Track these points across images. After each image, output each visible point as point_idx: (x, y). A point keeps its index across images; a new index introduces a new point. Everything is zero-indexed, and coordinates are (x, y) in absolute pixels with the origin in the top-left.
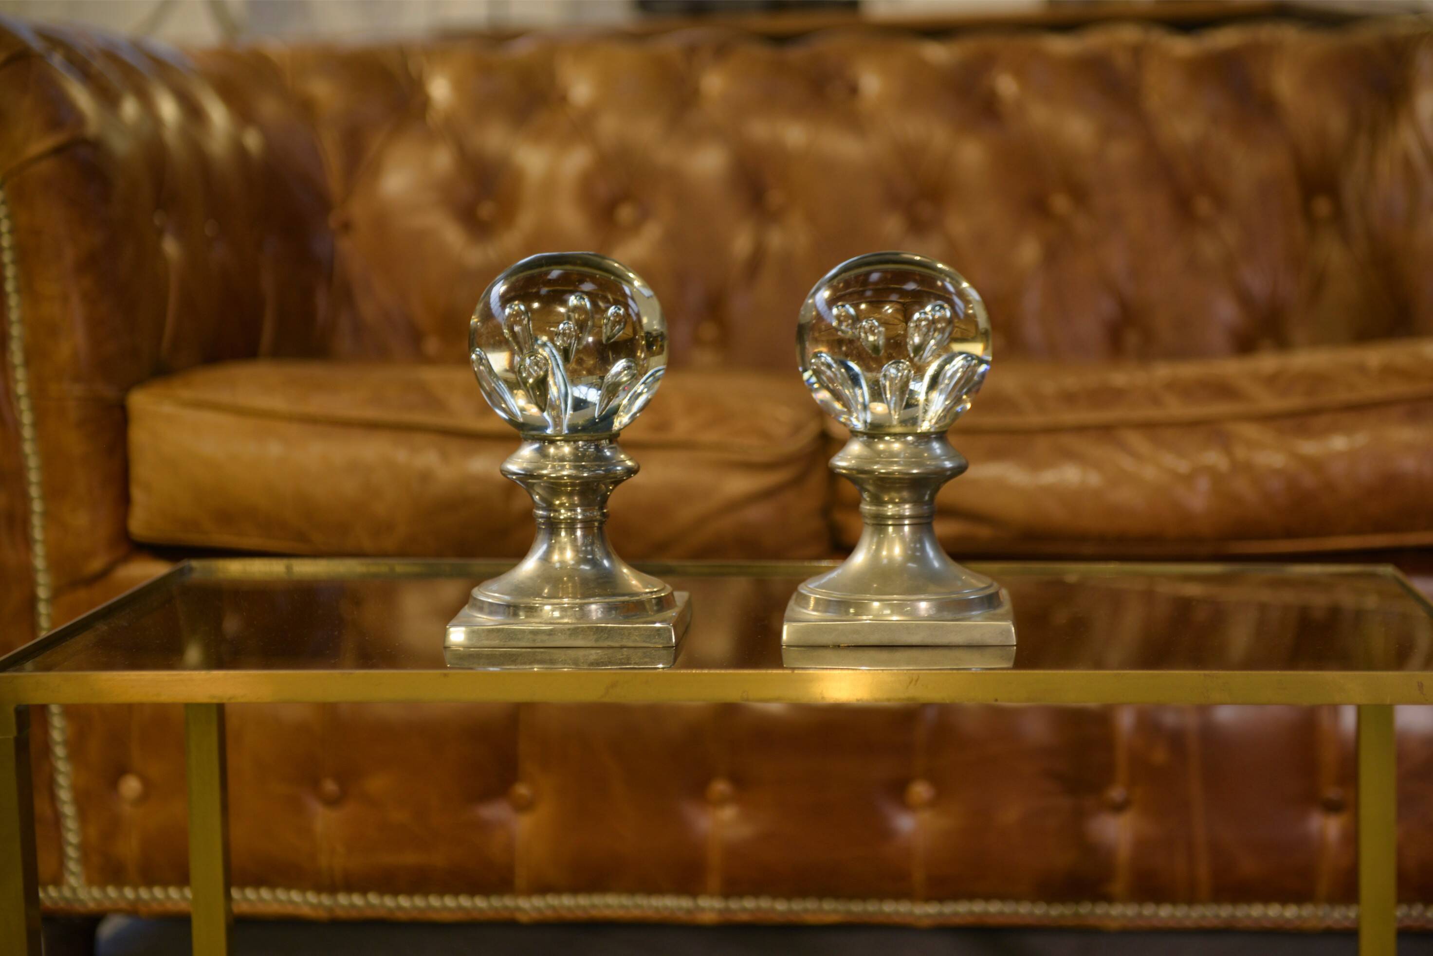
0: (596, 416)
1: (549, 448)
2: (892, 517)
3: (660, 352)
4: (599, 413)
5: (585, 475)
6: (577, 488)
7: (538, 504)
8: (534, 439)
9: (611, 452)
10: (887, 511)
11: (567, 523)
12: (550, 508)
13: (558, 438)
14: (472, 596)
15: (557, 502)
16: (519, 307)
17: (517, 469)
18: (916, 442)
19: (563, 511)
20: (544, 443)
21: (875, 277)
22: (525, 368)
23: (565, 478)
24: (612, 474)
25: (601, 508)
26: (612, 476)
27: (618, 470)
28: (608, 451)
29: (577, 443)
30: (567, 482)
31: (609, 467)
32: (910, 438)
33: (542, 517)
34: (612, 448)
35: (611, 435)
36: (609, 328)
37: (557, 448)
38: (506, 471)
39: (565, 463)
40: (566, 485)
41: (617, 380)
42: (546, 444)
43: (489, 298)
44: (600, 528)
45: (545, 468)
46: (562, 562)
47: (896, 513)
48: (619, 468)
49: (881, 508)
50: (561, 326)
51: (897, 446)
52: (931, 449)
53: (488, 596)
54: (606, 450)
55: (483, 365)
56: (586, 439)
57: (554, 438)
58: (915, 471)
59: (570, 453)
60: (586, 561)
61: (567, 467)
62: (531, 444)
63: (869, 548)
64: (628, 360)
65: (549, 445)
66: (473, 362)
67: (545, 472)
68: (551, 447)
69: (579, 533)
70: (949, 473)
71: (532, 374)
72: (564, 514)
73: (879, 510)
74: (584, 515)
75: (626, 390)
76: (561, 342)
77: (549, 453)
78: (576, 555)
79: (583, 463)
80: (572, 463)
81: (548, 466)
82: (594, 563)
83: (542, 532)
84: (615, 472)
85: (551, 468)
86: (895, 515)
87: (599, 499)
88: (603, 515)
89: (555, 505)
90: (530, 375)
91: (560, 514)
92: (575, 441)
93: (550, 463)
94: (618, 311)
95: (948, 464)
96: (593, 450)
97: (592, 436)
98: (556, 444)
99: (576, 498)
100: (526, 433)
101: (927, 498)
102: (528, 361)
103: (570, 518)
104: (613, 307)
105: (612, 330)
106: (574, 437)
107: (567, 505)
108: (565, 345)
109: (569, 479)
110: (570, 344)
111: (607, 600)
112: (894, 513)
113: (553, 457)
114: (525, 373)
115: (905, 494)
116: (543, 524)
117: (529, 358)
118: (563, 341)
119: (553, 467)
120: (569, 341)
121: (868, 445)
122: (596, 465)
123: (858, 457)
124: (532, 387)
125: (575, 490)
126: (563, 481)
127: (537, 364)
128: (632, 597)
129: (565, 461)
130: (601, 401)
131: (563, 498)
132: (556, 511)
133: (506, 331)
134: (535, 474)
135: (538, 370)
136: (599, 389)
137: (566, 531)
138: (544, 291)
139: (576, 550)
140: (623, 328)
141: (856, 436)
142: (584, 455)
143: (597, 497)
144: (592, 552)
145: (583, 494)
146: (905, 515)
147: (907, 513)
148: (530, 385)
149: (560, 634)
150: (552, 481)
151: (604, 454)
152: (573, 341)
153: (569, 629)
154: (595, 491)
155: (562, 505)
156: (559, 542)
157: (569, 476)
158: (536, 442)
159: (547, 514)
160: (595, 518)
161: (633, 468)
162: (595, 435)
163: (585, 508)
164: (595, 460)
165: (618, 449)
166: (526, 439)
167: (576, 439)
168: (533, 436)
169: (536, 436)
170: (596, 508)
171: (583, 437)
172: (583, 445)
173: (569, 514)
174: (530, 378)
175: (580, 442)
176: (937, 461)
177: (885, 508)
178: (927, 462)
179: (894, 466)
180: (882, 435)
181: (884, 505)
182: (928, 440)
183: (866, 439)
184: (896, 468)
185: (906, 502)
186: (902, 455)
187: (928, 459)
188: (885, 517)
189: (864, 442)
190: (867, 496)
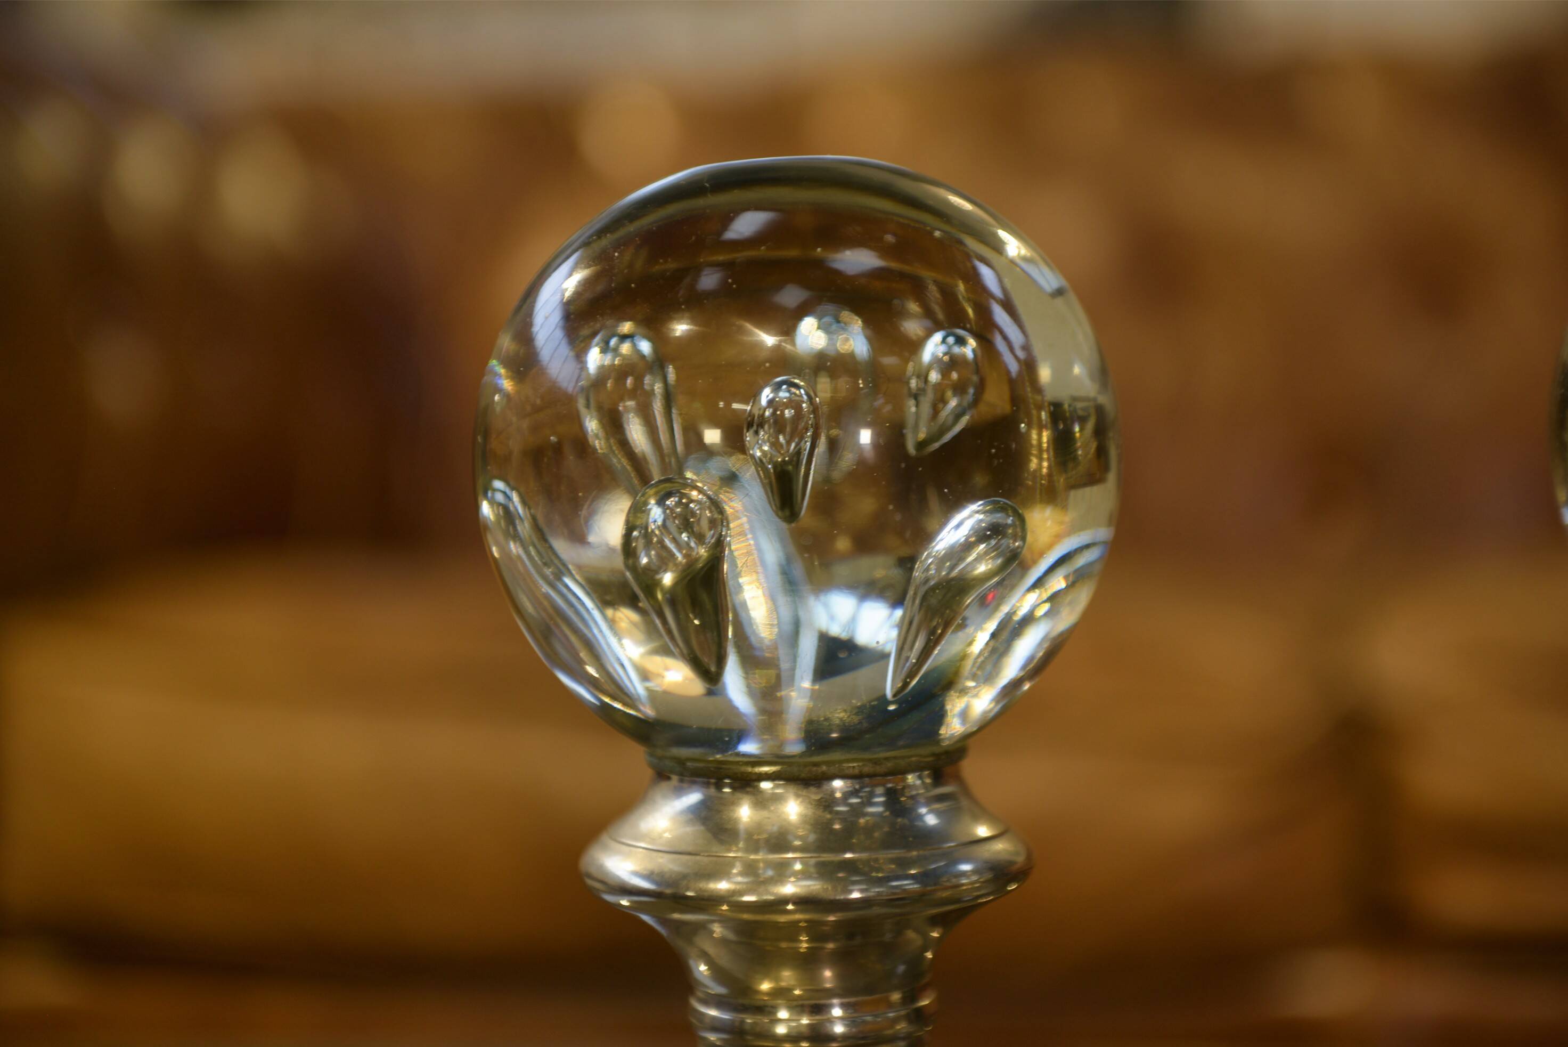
0: (889, 693)
1: (735, 803)
3: (1093, 479)
5: (856, 895)
6: (831, 946)
7: (704, 985)
8: (690, 775)
9: (938, 813)
12: (741, 1001)
13: (765, 769)
15: (765, 986)
16: (634, 346)
17: (636, 874)
19: (783, 1014)
20: (719, 786)
22: (647, 536)
23: (790, 907)
24: (946, 888)
25: (911, 997)
26: (945, 894)
27: (964, 874)
28: (930, 812)
29: (825, 787)
30: (799, 921)
31: (933, 866)
33: (716, 1026)
34: (941, 798)
35: (937, 756)
36: (926, 408)
37: (762, 802)
38: (602, 882)
39: (790, 855)
40: (792, 931)
42: (727, 790)
43: (530, 314)
45: (720, 872)
48: (966, 867)
50: (766, 394)
54: (923, 810)
55: (516, 537)
56: (856, 771)
57: (750, 769)
59: (804, 819)
61: (798, 866)
62: (679, 792)
64: (994, 502)
65: (738, 795)
67: (723, 886)
68: (741, 799)
72: (786, 1022)
74: (853, 1023)
75: (986, 604)
77: (736, 821)
79: (848, 855)
80: (813, 858)
81: (733, 865)
84: (954, 881)
85: (741, 874)
87: (901, 969)
88: (918, 1016)
89: (758, 992)
90: (665, 560)
91: (777, 1021)
92: (820, 780)
93: (740, 852)
94: (957, 350)
96: (880, 809)
97: (876, 762)
98: (760, 789)
99: (827, 973)
100: (659, 752)
102: (656, 513)
103: (811, 1036)
104: (938, 337)
105: (936, 412)
106: (816, 764)
107: (799, 992)
109: (802, 912)
110: (798, 453)
113: (750, 836)
114: (648, 555)
117: (661, 502)
118: (775, 445)
119: (750, 869)
122: (892, 861)
124: (673, 598)
126: (782, 919)
127: (687, 522)
129: (788, 848)
130: (903, 644)
131: (786, 973)
132: (760, 1010)
134: (690, 894)
135: (693, 544)
136: (898, 602)
140: (976, 402)
142: (850, 829)
143: (895, 965)
145: (842, 959)
150: (746, 916)
151: (918, 823)
155: (780, 993)
157: (803, 902)
158: (694, 783)
159: (732, 1021)
160: (890, 1032)
161: (1012, 863)
162: (886, 759)
163: (852, 1000)
164: (887, 844)
165: (964, 802)
166: (662, 775)
167: (823, 773)
168: (681, 762)
169: (689, 764)
170: (896, 996)
171: (845, 765)
172: (847, 795)
173: (805, 1021)
174: (665, 571)
175: (838, 784)
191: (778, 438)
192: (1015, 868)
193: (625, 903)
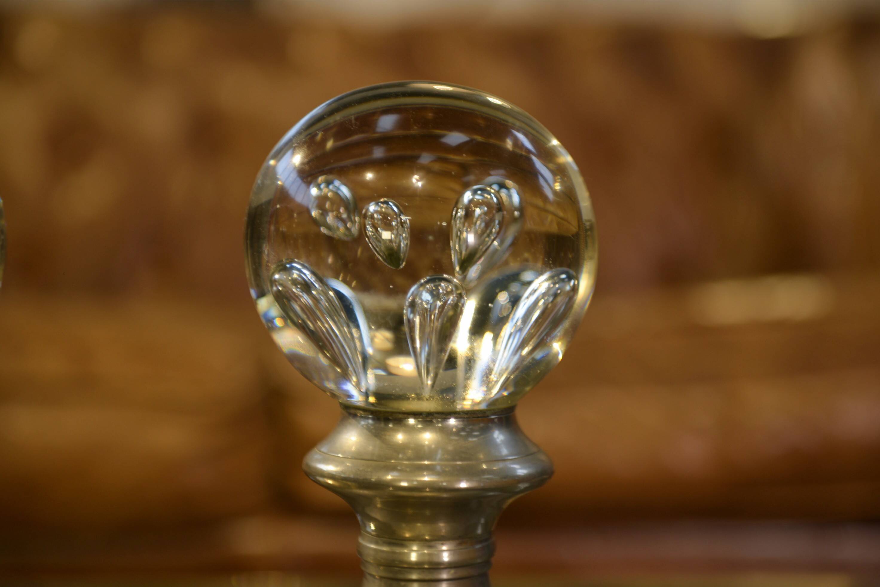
2: (418, 566)
10: (408, 555)
18: (463, 429)
32: (452, 422)
47: (426, 558)
49: (398, 550)
51: (427, 437)
52: (490, 443)
58: (463, 485)
70: (522, 486)
73: (394, 553)
86: (424, 563)
95: (521, 471)
101: (479, 531)
112: (422, 559)
115: (442, 527)
121: (376, 434)
123: (358, 457)
141: (355, 416)
146: (442, 563)
147: (446, 557)
176: (501, 465)
177: (406, 551)
178: (484, 466)
179: (424, 476)
180: (401, 416)
181: (403, 546)
182: (482, 425)
183: (370, 421)
184: (426, 479)
185: (443, 539)
186: (439, 456)
187: (486, 462)
188: (405, 566)
189: (368, 428)
190: (373, 527)
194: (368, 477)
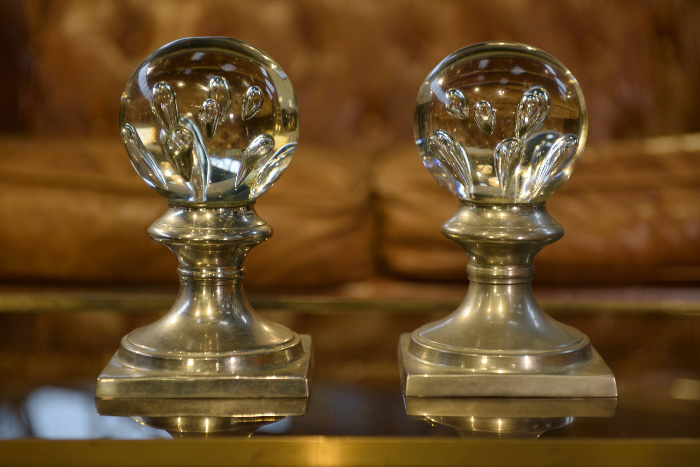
1: (193, 214)
2: (497, 278)
3: (293, 130)
4: (239, 183)
5: (225, 239)
6: (218, 252)
7: (182, 264)
8: (179, 206)
9: (247, 218)
10: (492, 272)
11: (208, 282)
12: (193, 268)
13: (201, 205)
14: (121, 346)
15: (200, 263)
16: (166, 87)
17: (163, 233)
18: (520, 212)
19: (204, 271)
20: (188, 209)
21: (484, 63)
22: (171, 141)
23: (207, 242)
25: (239, 267)
26: (250, 239)
27: (255, 234)
28: (245, 218)
29: (218, 210)
30: (209, 246)
31: (246, 232)
32: (515, 208)
33: (185, 275)
34: (248, 214)
35: (248, 203)
37: (200, 214)
38: (153, 235)
39: (207, 228)
40: (207, 248)
41: (255, 154)
42: (190, 211)
43: (137, 77)
44: (237, 286)
45: (189, 233)
46: (203, 317)
47: (502, 274)
48: (255, 233)
49: (487, 270)
50: (205, 104)
51: (503, 215)
52: (533, 219)
53: (136, 348)
54: (244, 217)
56: (227, 206)
57: (198, 205)
58: (520, 238)
59: (212, 219)
60: (224, 317)
61: (209, 231)
62: (176, 210)
63: (475, 305)
65: (193, 212)
66: (123, 135)
67: (188, 236)
68: (194, 213)
69: (219, 291)
70: (548, 239)
71: (178, 147)
72: (205, 273)
74: (223, 274)
76: (204, 118)
77: (192, 219)
78: (217, 310)
79: (223, 229)
80: (214, 229)
81: (192, 231)
82: (232, 318)
83: (185, 289)
84: (252, 236)
85: (194, 233)
86: (500, 276)
87: (236, 259)
89: (198, 265)
90: (176, 148)
91: (202, 273)
92: (217, 208)
93: (193, 228)
95: (547, 232)
96: (231, 217)
97: (232, 204)
98: (199, 210)
99: (216, 260)
100: (172, 200)
101: (527, 261)
102: (174, 135)
103: (212, 277)
105: (250, 108)
106: (216, 204)
107: (208, 265)
108: (208, 121)
109: (210, 243)
110: (213, 120)
111: (246, 353)
112: (499, 274)
113: (196, 223)
114: (171, 146)
115: (509, 258)
116: (187, 281)
118: (207, 117)
119: (196, 232)
120: (211, 117)
121: (478, 213)
122: (235, 230)
123: (468, 224)
125: (216, 253)
126: (204, 245)
127: (182, 138)
128: (267, 349)
129: (207, 226)
131: (205, 260)
132: (198, 270)
133: (153, 108)
134: (180, 238)
135: (183, 144)
137: (207, 289)
138: (188, 71)
139: (215, 305)
140: (261, 107)
141: (467, 205)
142: (224, 222)
143: (235, 258)
144: (231, 309)
145: (221, 256)
146: (509, 276)
147: (511, 274)
148: (176, 156)
149: (203, 386)
150: (195, 244)
151: (243, 221)
152: (216, 118)
153: (211, 382)
154: (233, 254)
155: (204, 265)
156: (201, 298)
157: (211, 241)
158: (181, 208)
159: (190, 273)
160: (233, 277)
161: (268, 232)
162: (235, 203)
163: (224, 268)
164: (234, 226)
165: (255, 216)
166: (171, 206)
167: (218, 207)
168: (178, 203)
169: (180, 204)
170: (235, 267)
171: (224, 205)
172: (223, 213)
173: (210, 273)
174: (176, 151)
175: (221, 210)
176: (538, 229)
177: (491, 270)
178: (530, 230)
179: (501, 234)
180: (489, 205)
181: (490, 268)
182: (529, 210)
183: (475, 208)
184: (502, 235)
185: (511, 264)
186: (508, 224)
187: (531, 228)
188: (491, 277)
189: (474, 211)
190: (474, 258)
191: (207, 115)
192: (268, 233)
193: (160, 240)
194: (474, 234)
